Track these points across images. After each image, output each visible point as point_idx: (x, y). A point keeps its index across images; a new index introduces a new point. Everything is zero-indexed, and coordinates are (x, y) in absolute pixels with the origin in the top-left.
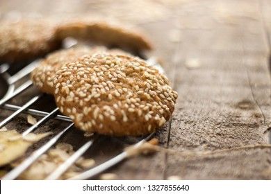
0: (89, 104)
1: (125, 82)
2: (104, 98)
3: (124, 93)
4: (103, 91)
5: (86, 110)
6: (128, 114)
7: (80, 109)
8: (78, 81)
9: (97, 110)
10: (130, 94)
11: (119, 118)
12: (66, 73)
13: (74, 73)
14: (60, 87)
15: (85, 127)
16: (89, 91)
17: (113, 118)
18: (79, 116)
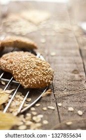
0: (26, 78)
1: (37, 68)
2: (31, 75)
3: (37, 73)
4: (31, 73)
5: (26, 80)
6: (40, 81)
7: (24, 80)
8: (21, 69)
9: (30, 80)
10: (40, 73)
11: (37, 82)
12: (16, 66)
13: (19, 66)
14: (15, 72)
15: (26, 86)
16: (26, 73)
17: (36, 83)
18: (24, 83)
